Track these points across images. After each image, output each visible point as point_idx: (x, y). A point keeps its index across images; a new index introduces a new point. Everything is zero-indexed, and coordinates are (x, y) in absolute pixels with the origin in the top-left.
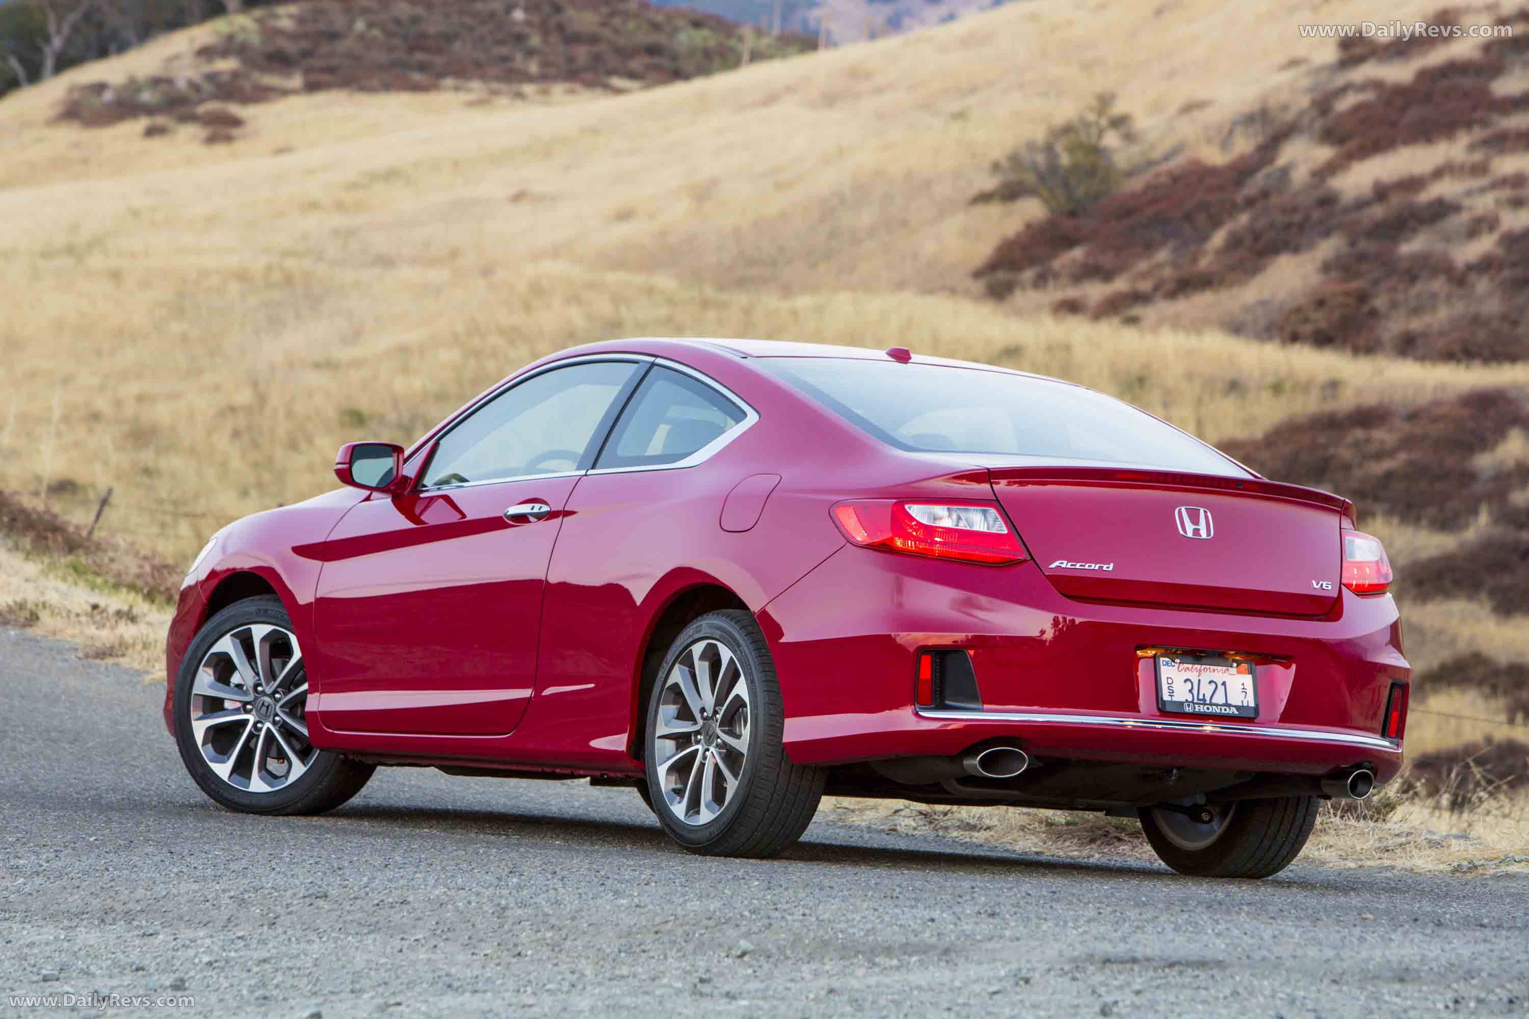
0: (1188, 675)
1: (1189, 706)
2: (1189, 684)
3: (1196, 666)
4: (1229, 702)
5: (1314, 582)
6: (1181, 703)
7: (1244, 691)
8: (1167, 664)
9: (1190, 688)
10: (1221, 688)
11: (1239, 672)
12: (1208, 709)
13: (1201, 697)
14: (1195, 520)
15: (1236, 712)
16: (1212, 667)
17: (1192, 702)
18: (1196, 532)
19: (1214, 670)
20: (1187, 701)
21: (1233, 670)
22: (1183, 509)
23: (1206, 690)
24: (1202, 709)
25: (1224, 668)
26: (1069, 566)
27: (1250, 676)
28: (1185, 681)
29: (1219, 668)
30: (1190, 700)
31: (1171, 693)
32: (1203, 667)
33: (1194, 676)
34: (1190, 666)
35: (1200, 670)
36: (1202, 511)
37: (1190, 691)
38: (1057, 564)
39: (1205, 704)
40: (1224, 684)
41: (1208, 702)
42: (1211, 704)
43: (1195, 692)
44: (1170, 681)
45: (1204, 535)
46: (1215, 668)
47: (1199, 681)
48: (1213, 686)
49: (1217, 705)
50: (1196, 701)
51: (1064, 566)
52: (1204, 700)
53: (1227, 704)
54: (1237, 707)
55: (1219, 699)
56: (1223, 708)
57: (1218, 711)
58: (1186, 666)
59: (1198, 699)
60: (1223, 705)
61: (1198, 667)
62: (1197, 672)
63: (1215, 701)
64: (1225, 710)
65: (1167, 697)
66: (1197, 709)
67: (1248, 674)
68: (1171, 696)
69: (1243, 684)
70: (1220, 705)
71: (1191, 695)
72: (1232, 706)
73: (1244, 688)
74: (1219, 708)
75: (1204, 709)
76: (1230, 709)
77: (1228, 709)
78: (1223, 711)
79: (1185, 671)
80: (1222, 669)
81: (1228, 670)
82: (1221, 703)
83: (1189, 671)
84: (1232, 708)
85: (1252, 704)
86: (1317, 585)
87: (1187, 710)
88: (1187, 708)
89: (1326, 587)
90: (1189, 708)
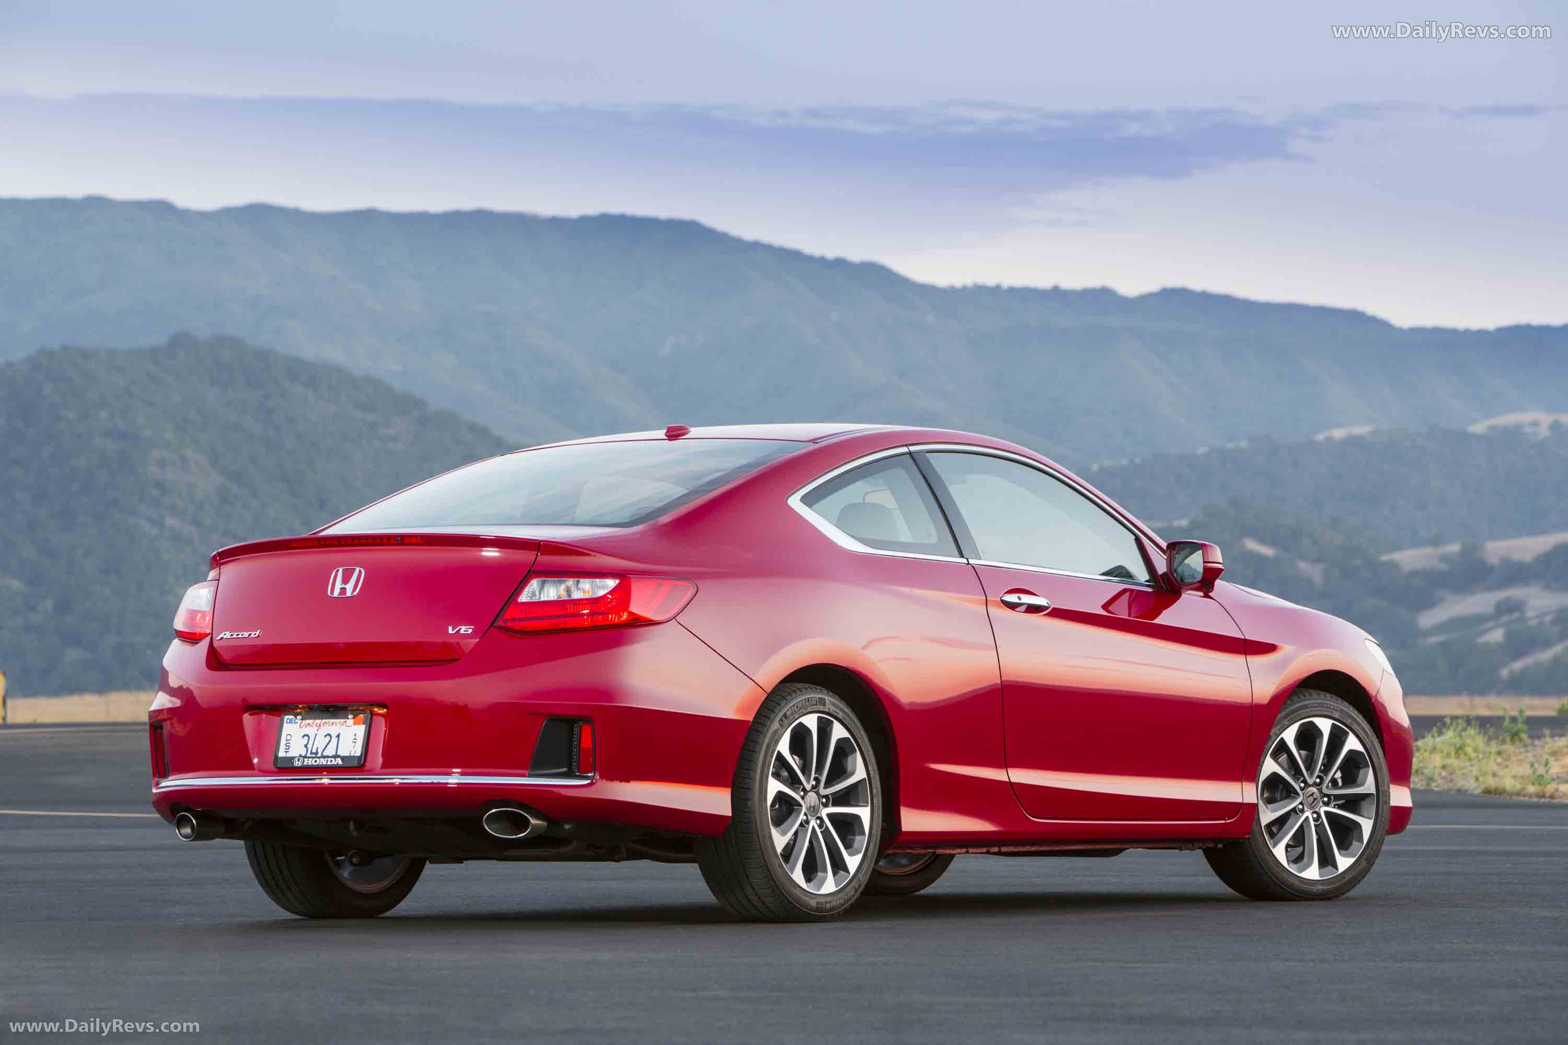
0: (308, 730)
1: (299, 760)
2: (306, 738)
3: (316, 721)
4: (337, 753)
5: (450, 628)
6: (293, 759)
7: (355, 741)
8: (291, 722)
9: (306, 743)
10: (334, 740)
11: (355, 724)
12: (316, 761)
13: (314, 751)
14: (347, 578)
15: (340, 763)
16: (330, 721)
17: (305, 757)
18: (343, 591)
19: (333, 724)
20: (301, 756)
21: (350, 722)
22: (341, 570)
23: (320, 744)
24: (309, 762)
25: (342, 721)
27: (364, 726)
28: (303, 737)
29: (338, 721)
31: (288, 748)
32: (324, 721)
33: (311, 731)
34: (311, 721)
35: (320, 725)
36: (358, 569)
37: (306, 746)
38: (222, 635)
39: (313, 758)
40: (338, 736)
41: (319, 755)
42: (324, 757)
43: (309, 746)
44: (289, 738)
46: (332, 721)
47: (316, 735)
48: (328, 738)
50: (309, 755)
51: (226, 636)
52: (317, 753)
53: (336, 756)
54: (343, 758)
55: (330, 751)
56: (329, 759)
57: (324, 763)
58: (308, 721)
59: (312, 753)
60: (333, 757)
61: (318, 721)
62: (317, 726)
63: (324, 754)
64: (331, 761)
65: (282, 754)
66: (305, 763)
67: (363, 724)
68: (286, 752)
69: (355, 735)
70: (328, 757)
71: (305, 749)
72: (339, 756)
73: (355, 739)
74: (326, 759)
75: (311, 762)
76: (336, 760)
77: (333, 759)
78: (329, 763)
79: (306, 727)
80: (340, 722)
81: (346, 722)
82: (330, 755)
83: (310, 726)
84: (337, 759)
85: (358, 754)
86: (453, 630)
87: (296, 765)
88: (297, 762)
89: (465, 631)
90: (299, 763)
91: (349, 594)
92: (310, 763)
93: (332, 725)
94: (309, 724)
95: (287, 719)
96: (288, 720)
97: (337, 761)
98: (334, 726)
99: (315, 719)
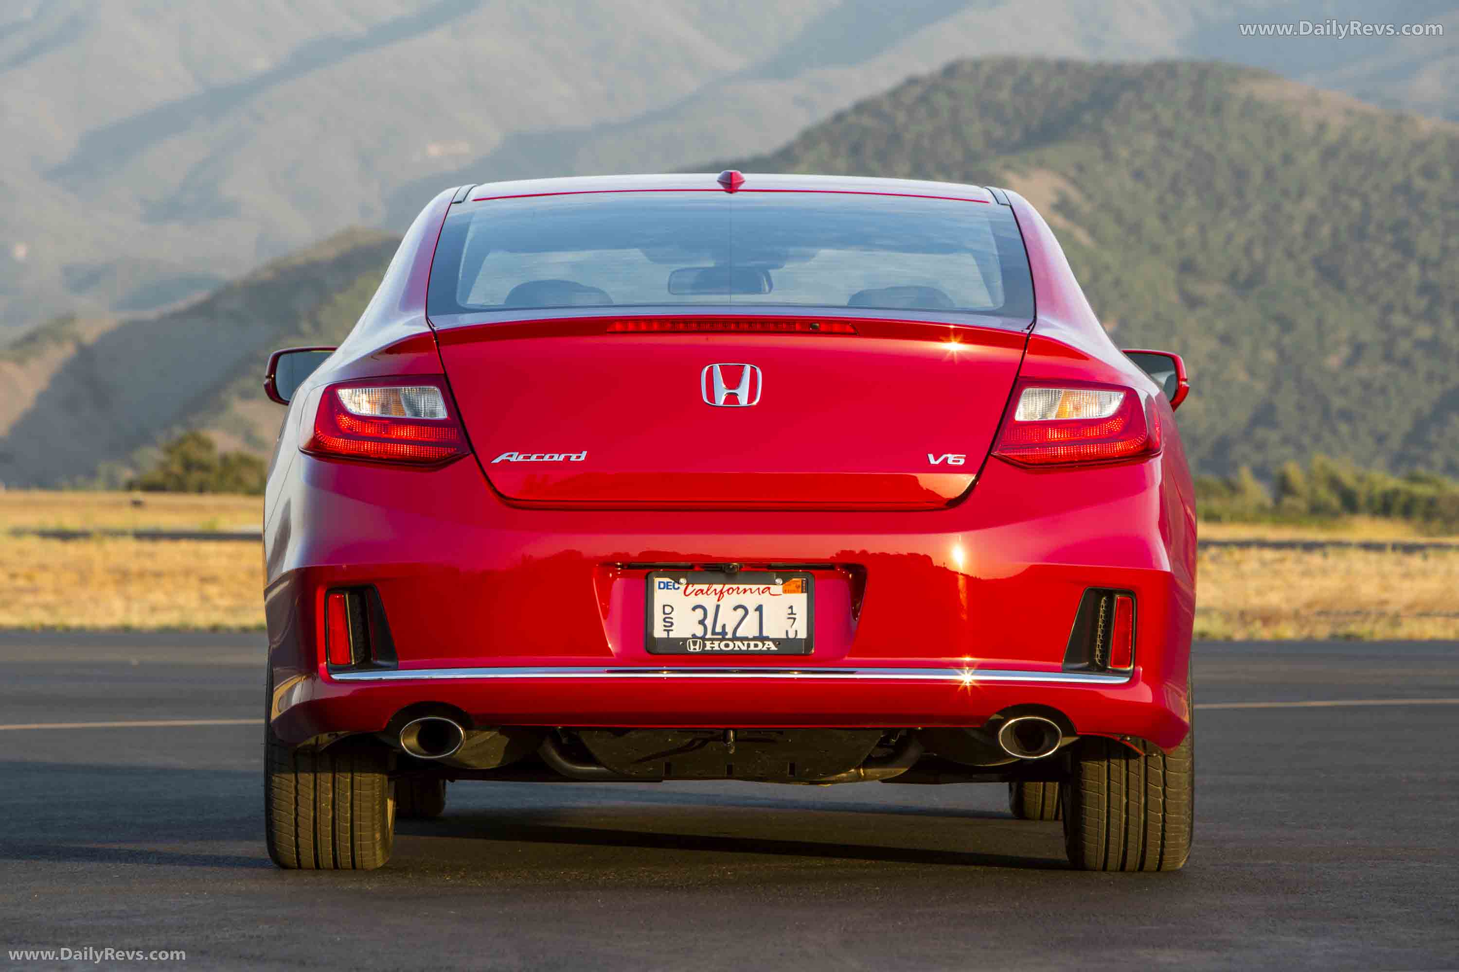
0: (701, 599)
1: (695, 643)
2: (699, 613)
3: (715, 586)
4: (765, 634)
5: (931, 457)
6: (685, 640)
7: (792, 616)
8: (666, 586)
9: (701, 617)
10: (753, 616)
11: (785, 591)
12: (727, 646)
13: (718, 629)
14: (732, 380)
15: (773, 648)
16: (742, 587)
17: (703, 638)
18: (732, 398)
19: (745, 591)
20: (694, 636)
21: (777, 589)
22: (717, 367)
23: (728, 619)
24: (717, 646)
25: (762, 587)
26: (521, 458)
27: (805, 595)
28: (694, 609)
29: (754, 587)
30: (700, 634)
31: (669, 625)
32: (727, 587)
33: (709, 601)
34: (705, 587)
35: (721, 592)
36: (748, 368)
37: (702, 622)
38: (504, 457)
39: (721, 640)
40: (759, 609)
41: (729, 636)
42: (735, 638)
43: (709, 622)
44: (667, 609)
45: (743, 401)
46: (747, 587)
47: (718, 607)
48: (741, 612)
49: (742, 639)
50: (709, 636)
51: (513, 459)
52: (724, 633)
53: (762, 638)
54: (776, 641)
55: (749, 629)
56: (752, 643)
57: (744, 648)
58: (698, 587)
59: (714, 633)
60: (755, 639)
61: (719, 587)
62: (716, 594)
63: (739, 634)
64: (756, 646)
65: (659, 632)
66: (708, 648)
67: (802, 592)
68: (668, 631)
69: (791, 607)
70: (747, 639)
71: (701, 627)
72: (767, 639)
73: (792, 613)
74: (746, 643)
75: (719, 647)
76: (764, 644)
77: (760, 644)
78: (752, 648)
79: (696, 595)
80: (759, 589)
81: (769, 588)
82: (751, 637)
83: (703, 594)
84: (767, 643)
85: (803, 634)
86: (936, 459)
87: (692, 650)
88: (692, 647)
89: (954, 461)
90: (697, 647)
92: (717, 648)
93: (744, 593)
94: (702, 591)
95: (660, 583)
96: (662, 585)
97: (766, 646)
98: (750, 595)
99: (711, 583)
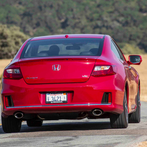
6: (50, 102)
7: (65, 98)
10: (59, 98)
14: (56, 67)
17: (53, 101)
18: (56, 69)
21: (63, 94)
22: (54, 65)
23: (56, 99)
25: (61, 94)
27: (66, 95)
28: (52, 97)
31: (48, 100)
35: (55, 95)
36: (58, 65)
37: (53, 99)
42: (57, 101)
43: (54, 99)
44: (48, 98)
47: (55, 97)
49: (58, 101)
51: (28, 78)
52: (56, 100)
53: (61, 101)
54: (62, 101)
55: (59, 100)
65: (47, 101)
85: (66, 100)
86: (83, 76)
89: (86, 76)
91: (58, 70)
94: (53, 95)
95: (47, 94)
98: (59, 95)
